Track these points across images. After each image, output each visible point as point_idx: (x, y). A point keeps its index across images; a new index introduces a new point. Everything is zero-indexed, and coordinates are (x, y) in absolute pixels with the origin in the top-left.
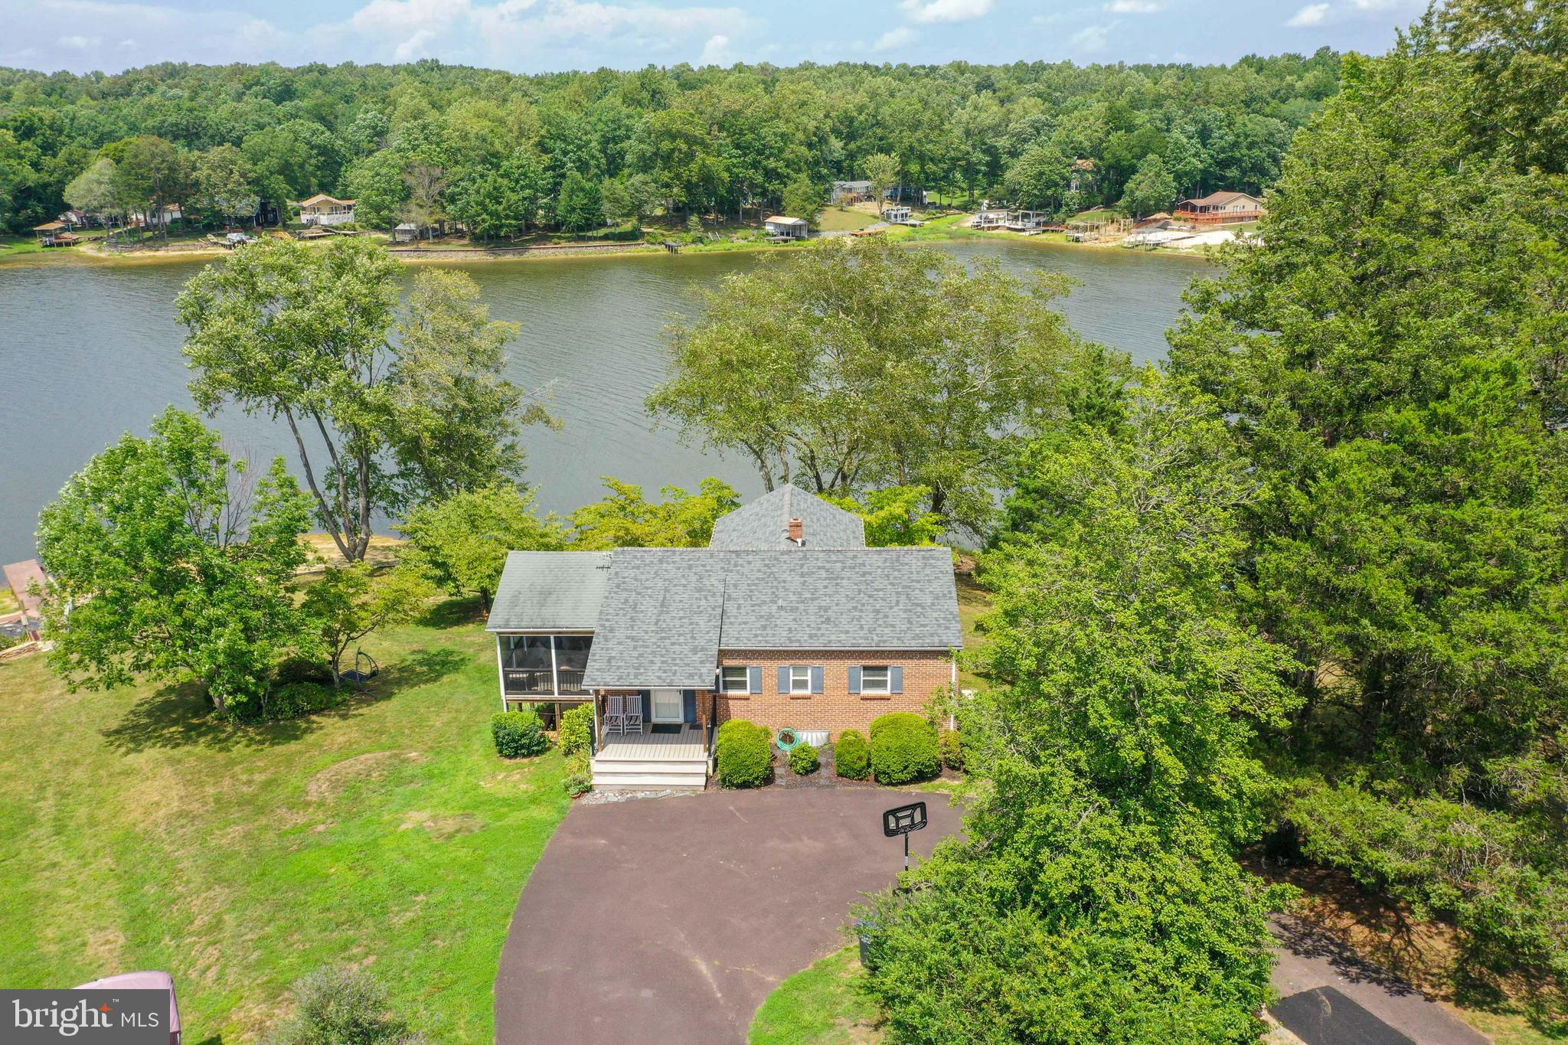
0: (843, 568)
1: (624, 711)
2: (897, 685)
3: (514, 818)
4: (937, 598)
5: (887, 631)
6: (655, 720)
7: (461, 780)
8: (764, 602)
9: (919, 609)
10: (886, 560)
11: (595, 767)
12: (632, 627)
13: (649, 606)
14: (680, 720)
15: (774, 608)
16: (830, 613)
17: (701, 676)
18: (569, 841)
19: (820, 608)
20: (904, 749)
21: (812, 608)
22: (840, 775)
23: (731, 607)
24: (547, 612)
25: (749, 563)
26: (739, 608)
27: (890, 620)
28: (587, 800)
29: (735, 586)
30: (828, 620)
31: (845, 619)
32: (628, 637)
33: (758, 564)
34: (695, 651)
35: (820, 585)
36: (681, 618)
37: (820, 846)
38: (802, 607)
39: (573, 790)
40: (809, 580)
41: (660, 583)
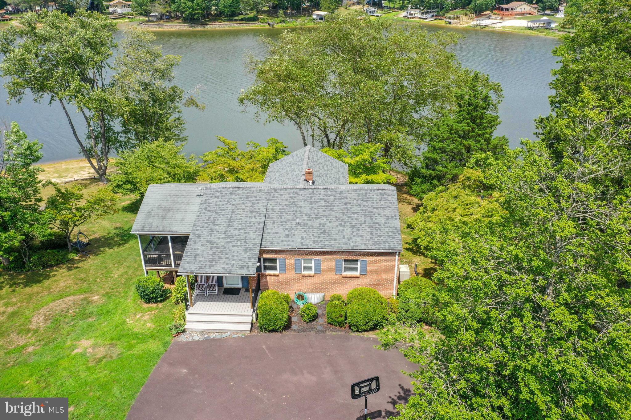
0: (335, 200)
1: (207, 282)
2: (364, 271)
3: (140, 348)
4: (388, 219)
5: (358, 239)
6: (225, 286)
7: (117, 317)
8: (288, 220)
9: (377, 226)
10: (359, 195)
11: (188, 317)
12: (211, 234)
13: (222, 222)
14: (240, 286)
15: (294, 224)
16: (326, 227)
17: (248, 268)
18: (166, 369)
19: (320, 224)
20: (367, 313)
21: (316, 224)
22: (329, 323)
23: (269, 222)
24: (166, 222)
25: (281, 195)
26: (274, 223)
27: (360, 233)
28: (182, 338)
29: (273, 209)
30: (324, 232)
31: (334, 231)
32: (208, 242)
33: (286, 196)
34: (246, 251)
35: (321, 210)
36: (239, 230)
37: (314, 379)
38: (310, 223)
39: (174, 332)
40: (315, 206)
41: (230, 207)
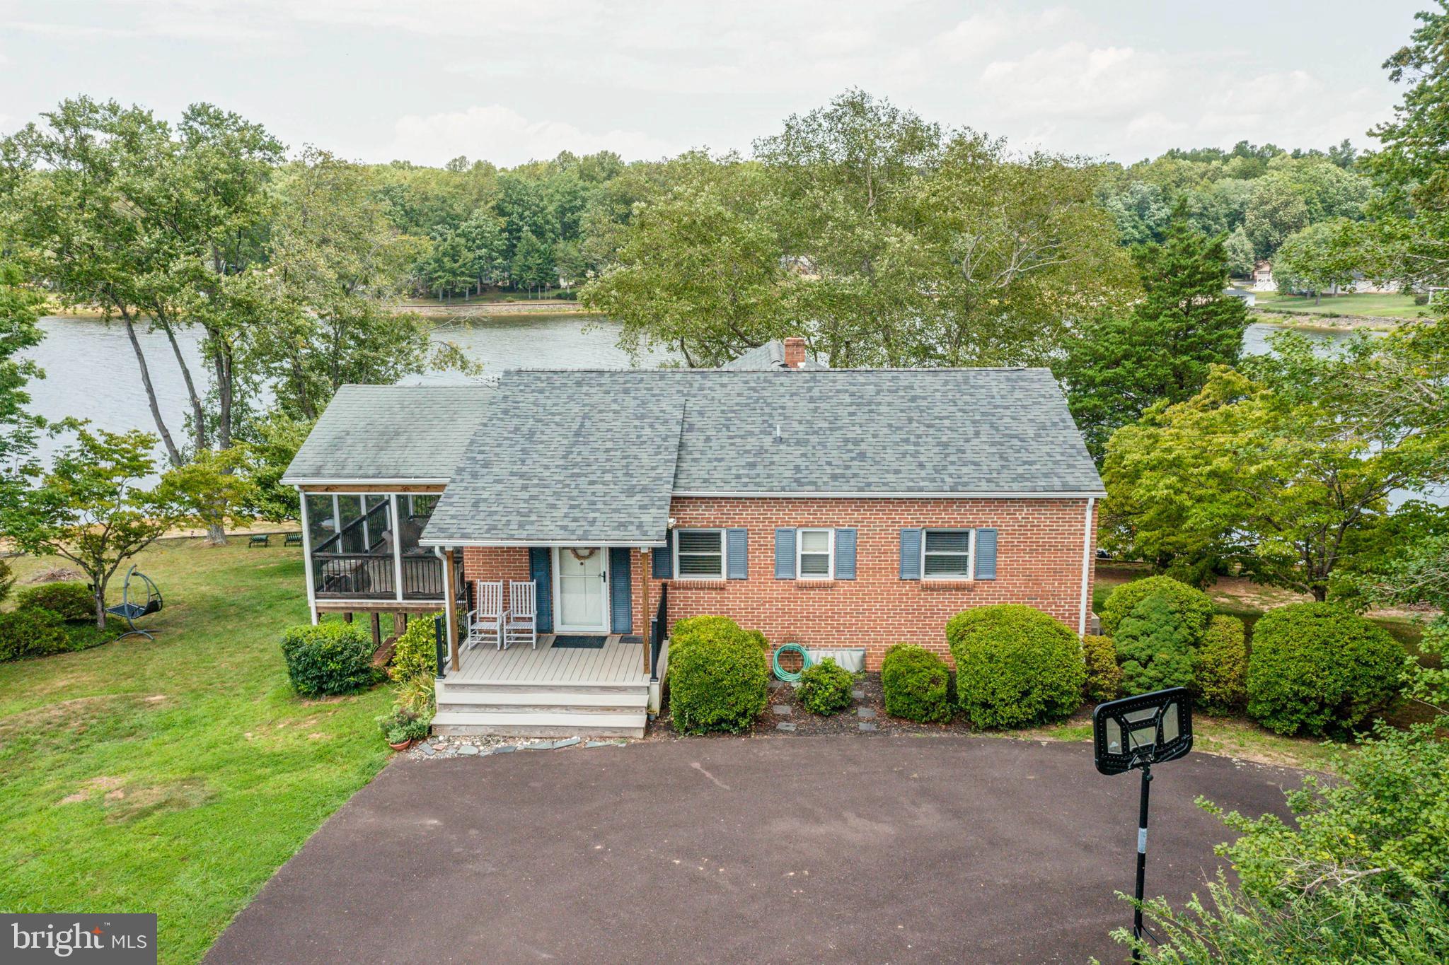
0: (878, 393)
1: (505, 609)
2: (987, 564)
4: (1044, 428)
5: (965, 470)
6: (559, 629)
7: (214, 731)
8: (751, 433)
9: (1016, 442)
10: (946, 383)
11: (443, 696)
12: (523, 461)
13: (554, 436)
14: (604, 628)
15: (768, 441)
16: (863, 446)
17: (640, 526)
18: (368, 819)
19: (846, 440)
21: (833, 440)
22: (895, 715)
23: (693, 439)
24: (385, 458)
25: (723, 386)
26: (708, 439)
27: (969, 455)
28: (423, 752)
29: (701, 413)
30: (862, 456)
31: (890, 455)
32: (512, 474)
33: (739, 387)
34: (630, 492)
35: (844, 412)
36: (607, 450)
37: (886, 829)
38: (814, 439)
39: (397, 735)
40: (823, 405)
41: (576, 409)
